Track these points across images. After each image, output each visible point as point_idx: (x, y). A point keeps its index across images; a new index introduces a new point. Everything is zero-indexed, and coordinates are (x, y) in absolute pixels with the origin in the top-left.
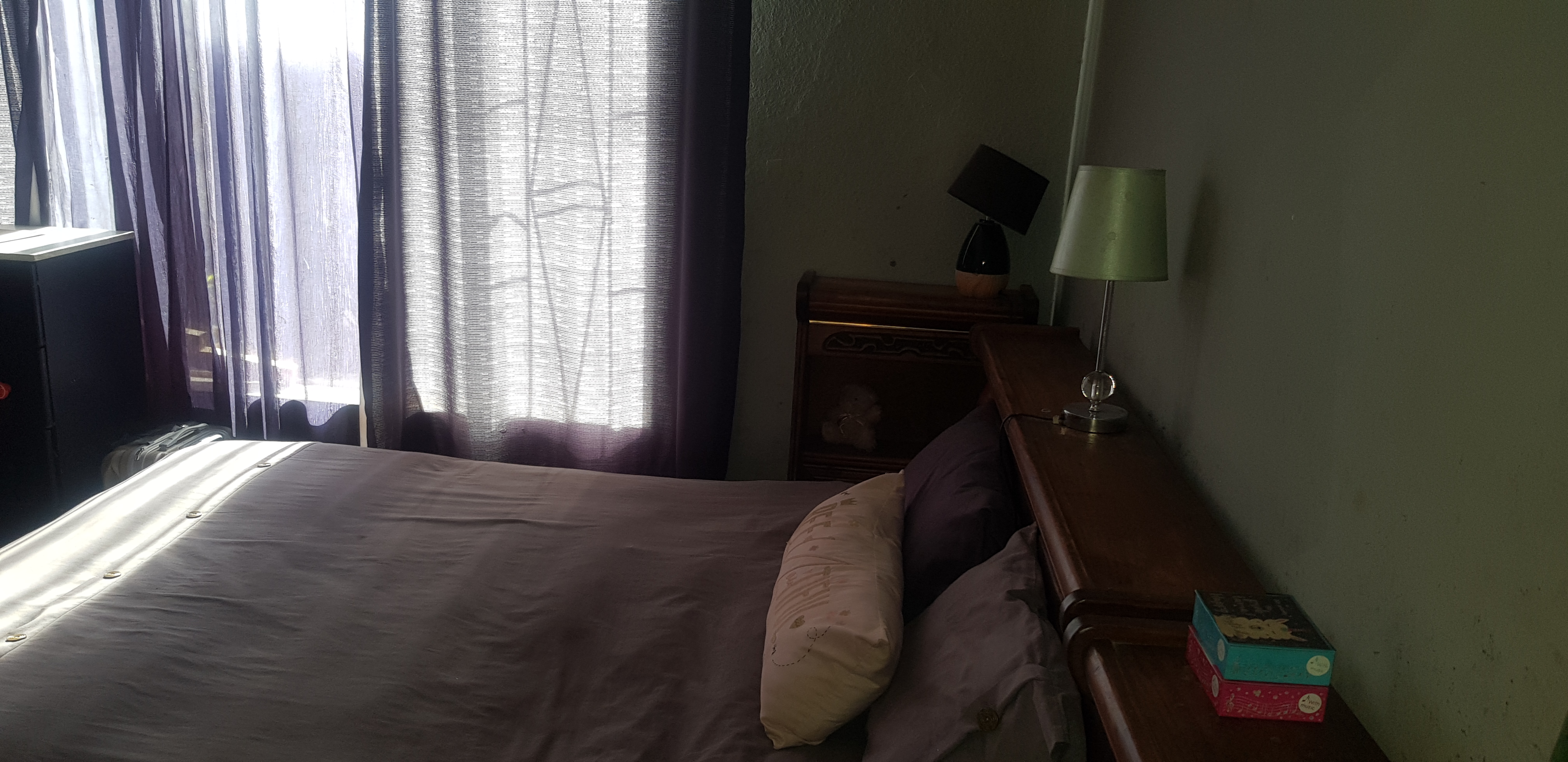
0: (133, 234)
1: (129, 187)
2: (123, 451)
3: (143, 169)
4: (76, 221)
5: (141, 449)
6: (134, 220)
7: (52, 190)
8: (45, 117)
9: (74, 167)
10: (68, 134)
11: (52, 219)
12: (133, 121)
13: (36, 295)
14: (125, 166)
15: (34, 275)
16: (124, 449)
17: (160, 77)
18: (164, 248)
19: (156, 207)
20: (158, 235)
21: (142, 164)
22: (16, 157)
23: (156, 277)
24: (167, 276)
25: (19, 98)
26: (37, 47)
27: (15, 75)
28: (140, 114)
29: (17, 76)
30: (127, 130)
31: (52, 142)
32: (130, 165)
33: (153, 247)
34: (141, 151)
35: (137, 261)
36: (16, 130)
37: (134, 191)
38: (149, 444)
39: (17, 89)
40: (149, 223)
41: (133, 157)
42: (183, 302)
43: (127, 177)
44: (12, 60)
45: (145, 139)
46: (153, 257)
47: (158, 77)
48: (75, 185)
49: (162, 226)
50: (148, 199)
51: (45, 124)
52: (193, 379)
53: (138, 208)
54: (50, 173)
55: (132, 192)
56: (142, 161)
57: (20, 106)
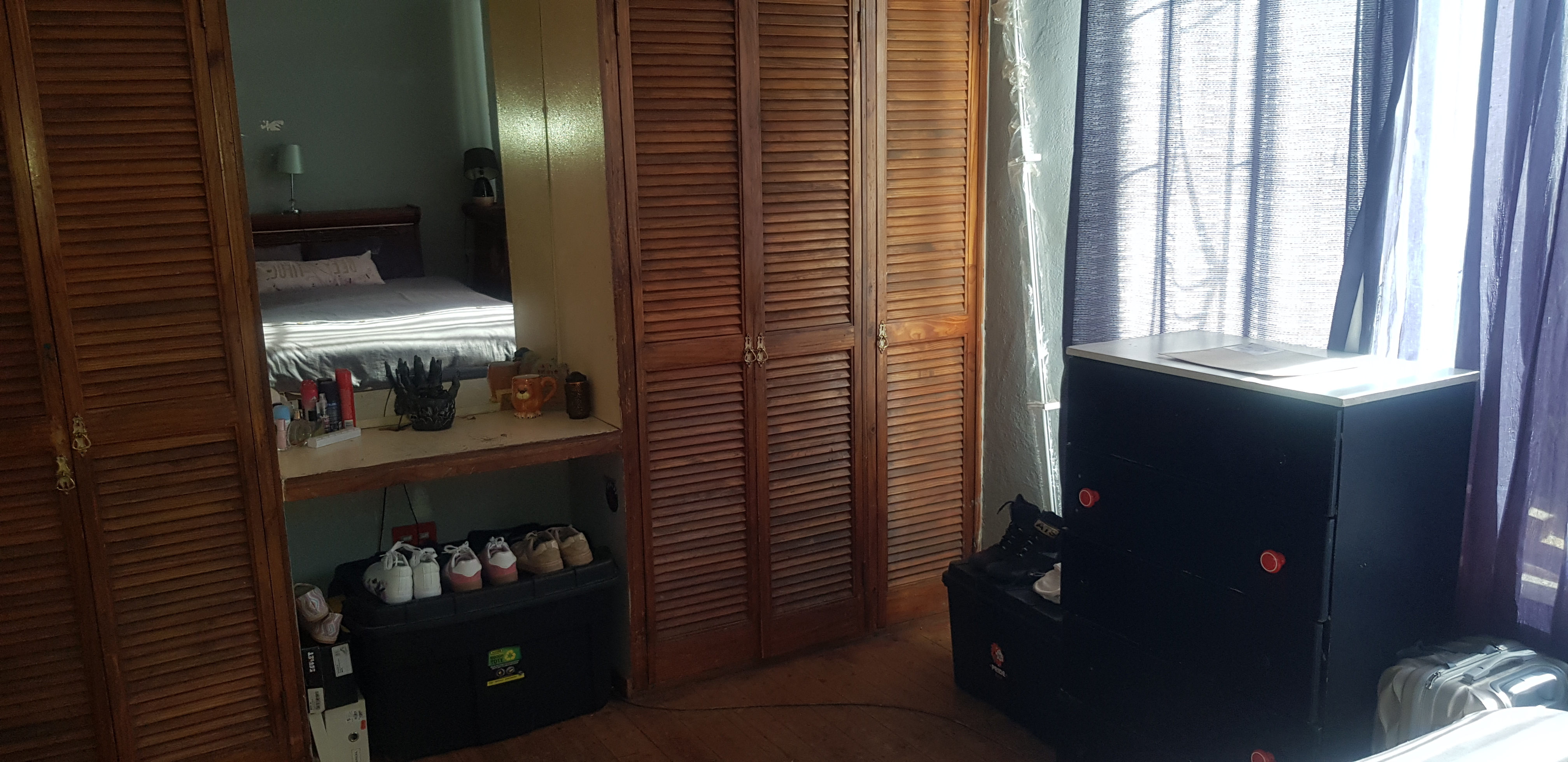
0: (1479, 375)
1: (1485, 312)
2: (1411, 669)
3: (1509, 289)
4: (1403, 350)
5: (1437, 674)
6: (1483, 356)
7: (1379, 309)
8: (1387, 218)
9: (1415, 282)
10: (1413, 239)
11: (1373, 346)
12: (1506, 221)
13: (1337, 448)
14: (1484, 283)
15: (1339, 424)
16: (1414, 666)
17: (1559, 160)
18: (1519, 399)
19: (1519, 342)
20: (1514, 380)
21: (1510, 282)
22: (1344, 266)
23: (1501, 438)
24: (1516, 437)
25: (1360, 193)
26: (1393, 129)
27: (1361, 165)
28: (1521, 213)
29: (1363, 166)
30: (1495, 235)
31: (1391, 249)
32: (1491, 282)
33: (1504, 396)
34: (1512, 263)
35: (1477, 412)
36: (1349, 234)
37: (1490, 316)
38: (1449, 668)
39: (1359, 183)
40: (1505, 362)
41: (1497, 271)
42: (1533, 475)
43: (1483, 298)
44: (1361, 148)
45: (1520, 247)
46: (1501, 410)
47: (1556, 160)
48: (1411, 305)
49: (1522, 368)
50: (1510, 329)
51: (1386, 226)
52: (1525, 577)
53: (1491, 340)
54: (1381, 288)
55: (1487, 318)
56: (1511, 277)
57: (1360, 204)
